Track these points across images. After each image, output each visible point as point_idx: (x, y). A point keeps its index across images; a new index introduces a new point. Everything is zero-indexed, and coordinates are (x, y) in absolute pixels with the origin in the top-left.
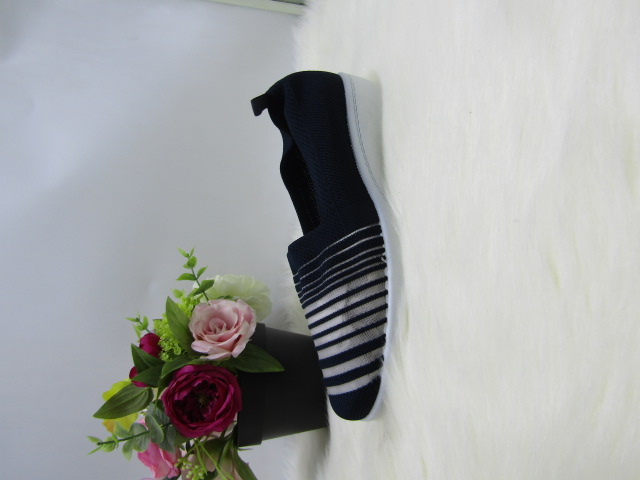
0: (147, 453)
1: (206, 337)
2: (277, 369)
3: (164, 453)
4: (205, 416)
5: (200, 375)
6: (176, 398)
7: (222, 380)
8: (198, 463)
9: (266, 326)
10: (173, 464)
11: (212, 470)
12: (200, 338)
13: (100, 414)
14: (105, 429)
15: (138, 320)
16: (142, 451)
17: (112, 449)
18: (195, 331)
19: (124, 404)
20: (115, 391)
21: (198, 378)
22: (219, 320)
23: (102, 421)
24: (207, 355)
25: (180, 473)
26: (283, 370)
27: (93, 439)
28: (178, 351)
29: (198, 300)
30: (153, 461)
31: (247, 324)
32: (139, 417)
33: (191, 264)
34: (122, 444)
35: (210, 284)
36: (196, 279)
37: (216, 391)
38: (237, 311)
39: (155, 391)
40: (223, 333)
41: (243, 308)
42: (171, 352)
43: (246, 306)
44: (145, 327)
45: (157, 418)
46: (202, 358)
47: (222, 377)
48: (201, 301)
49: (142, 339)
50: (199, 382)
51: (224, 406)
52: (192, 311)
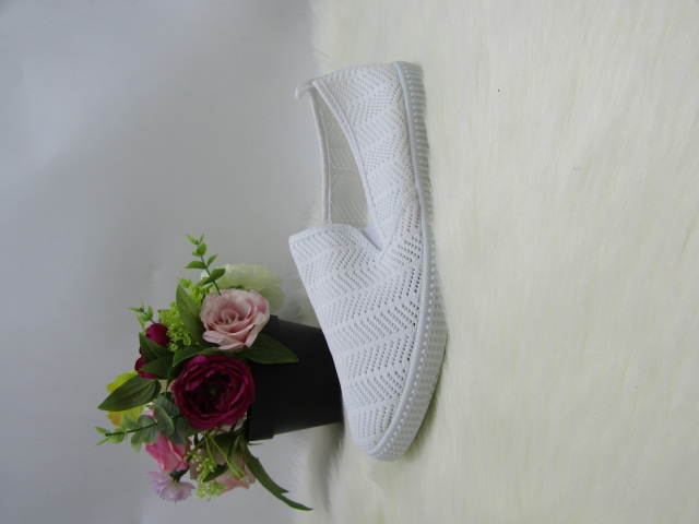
8: (208, 456)
9: (280, 318)
11: (222, 464)
12: (211, 328)
14: (110, 422)
18: (206, 320)
29: (208, 290)
32: (146, 410)
39: (163, 383)
48: (211, 290)
49: (148, 330)
50: (212, 372)
51: (237, 398)
52: (202, 301)
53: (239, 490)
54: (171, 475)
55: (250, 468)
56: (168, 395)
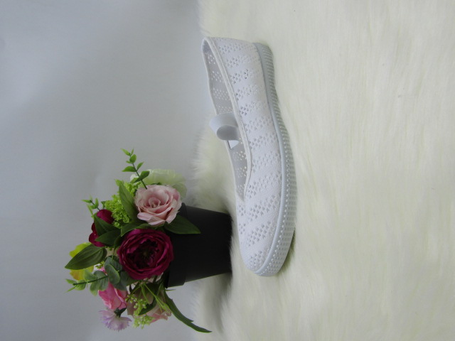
0: (105, 292)
1: (147, 210)
2: (196, 233)
3: (118, 291)
4: (148, 264)
5: (145, 236)
6: (128, 252)
7: (160, 239)
10: (124, 299)
11: (151, 303)
13: (69, 266)
15: (91, 201)
16: (103, 290)
17: (83, 288)
19: (86, 259)
20: (78, 251)
21: (144, 238)
22: (155, 199)
23: (70, 271)
26: (200, 233)
27: (70, 281)
28: (127, 220)
30: (110, 297)
31: (175, 201)
33: (132, 161)
34: (91, 283)
35: (146, 174)
36: (136, 171)
37: (156, 247)
38: (167, 193)
40: (159, 207)
41: (172, 191)
43: (174, 189)
44: (96, 207)
47: (160, 237)
48: (140, 186)
50: (145, 240)
51: (162, 257)
54: (115, 312)
56: (114, 257)
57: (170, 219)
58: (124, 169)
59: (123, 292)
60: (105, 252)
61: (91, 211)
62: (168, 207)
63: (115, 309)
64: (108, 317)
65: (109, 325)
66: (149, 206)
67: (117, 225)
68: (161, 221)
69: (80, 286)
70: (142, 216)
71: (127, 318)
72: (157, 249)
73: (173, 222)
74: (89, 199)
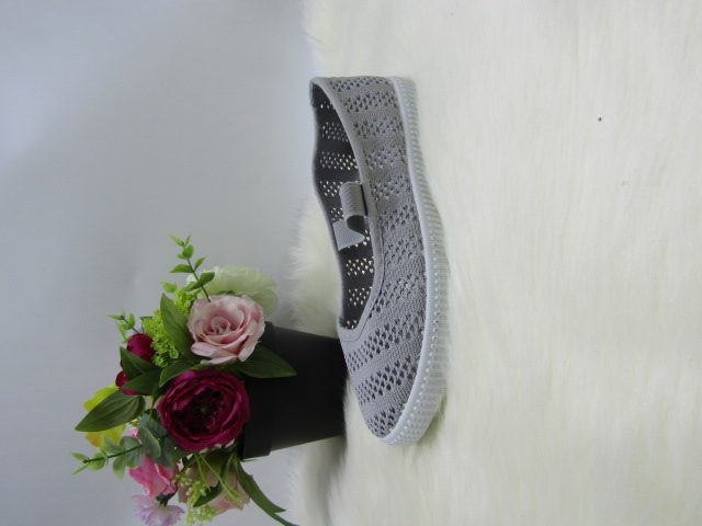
0: (140, 469)
1: (208, 338)
2: (289, 374)
3: (161, 468)
4: (208, 427)
5: (203, 381)
6: (175, 408)
7: (227, 387)
8: (199, 478)
9: (275, 324)
10: (170, 480)
11: (214, 485)
12: (201, 340)
13: (83, 426)
14: (88, 442)
15: (122, 318)
16: (136, 467)
17: (101, 466)
18: (195, 331)
19: (111, 414)
20: (99, 400)
21: (201, 385)
22: (222, 319)
23: (86, 433)
24: (208, 359)
25: (176, 489)
26: (294, 374)
27: (79, 456)
28: (175, 355)
30: (147, 477)
31: (254, 323)
32: (129, 429)
33: (187, 255)
34: (112, 460)
35: (210, 277)
36: (192, 271)
37: (222, 400)
38: (242, 309)
40: (227, 334)
41: (250, 305)
42: (166, 356)
43: (253, 303)
44: (131, 326)
45: (152, 430)
46: (203, 362)
47: (228, 383)
48: (199, 296)
49: (130, 341)
50: (202, 389)
51: (231, 416)
52: (190, 308)
53: (232, 512)
54: (158, 498)
55: (244, 487)
56: (153, 413)
57: (245, 354)
58: (173, 268)
59: (170, 470)
60: (142, 403)
61: (124, 334)
62: (242, 333)
63: (158, 494)
64: (146, 506)
65: (149, 520)
66: (212, 331)
67: (159, 361)
68: (229, 357)
69: (95, 463)
70: (199, 349)
71: (178, 508)
72: (222, 403)
73: (251, 358)
74: (119, 314)
